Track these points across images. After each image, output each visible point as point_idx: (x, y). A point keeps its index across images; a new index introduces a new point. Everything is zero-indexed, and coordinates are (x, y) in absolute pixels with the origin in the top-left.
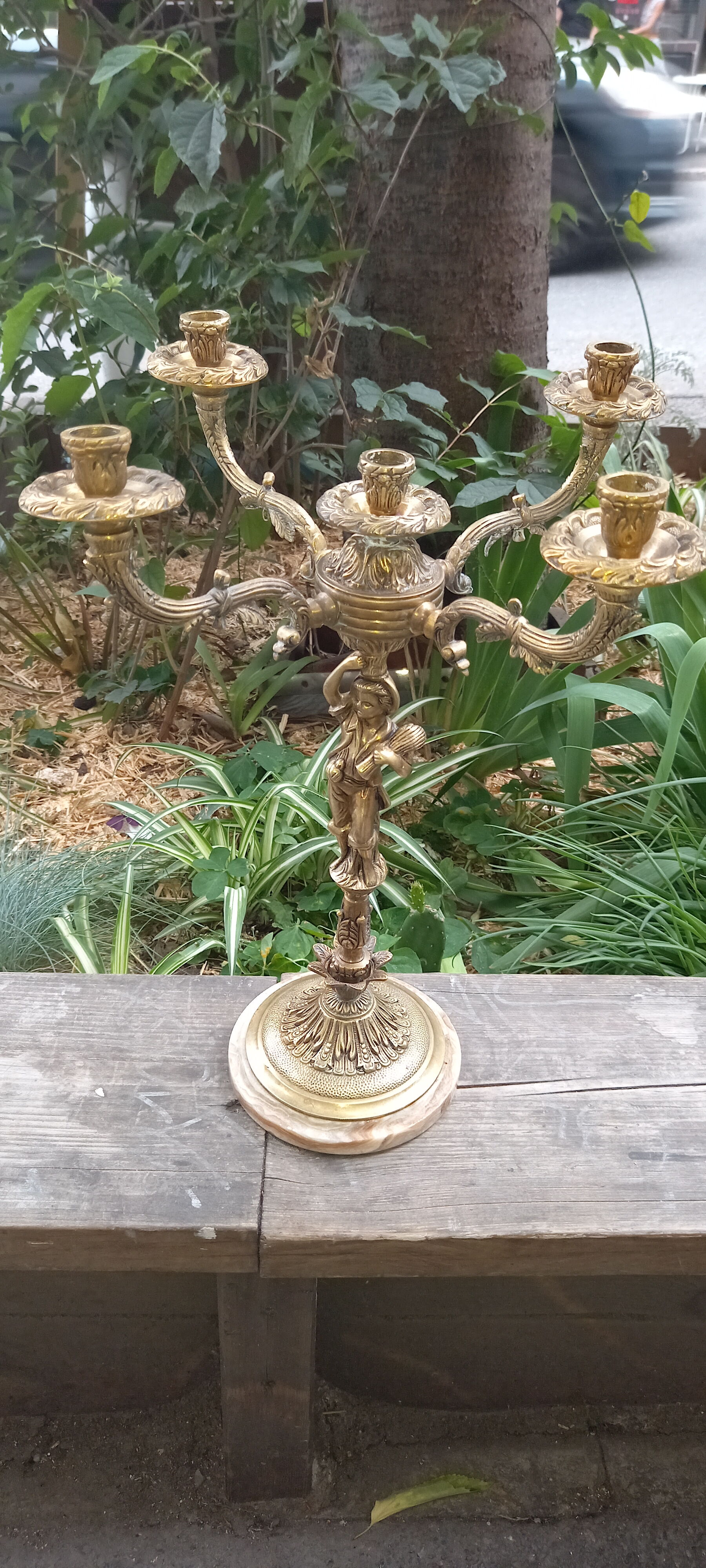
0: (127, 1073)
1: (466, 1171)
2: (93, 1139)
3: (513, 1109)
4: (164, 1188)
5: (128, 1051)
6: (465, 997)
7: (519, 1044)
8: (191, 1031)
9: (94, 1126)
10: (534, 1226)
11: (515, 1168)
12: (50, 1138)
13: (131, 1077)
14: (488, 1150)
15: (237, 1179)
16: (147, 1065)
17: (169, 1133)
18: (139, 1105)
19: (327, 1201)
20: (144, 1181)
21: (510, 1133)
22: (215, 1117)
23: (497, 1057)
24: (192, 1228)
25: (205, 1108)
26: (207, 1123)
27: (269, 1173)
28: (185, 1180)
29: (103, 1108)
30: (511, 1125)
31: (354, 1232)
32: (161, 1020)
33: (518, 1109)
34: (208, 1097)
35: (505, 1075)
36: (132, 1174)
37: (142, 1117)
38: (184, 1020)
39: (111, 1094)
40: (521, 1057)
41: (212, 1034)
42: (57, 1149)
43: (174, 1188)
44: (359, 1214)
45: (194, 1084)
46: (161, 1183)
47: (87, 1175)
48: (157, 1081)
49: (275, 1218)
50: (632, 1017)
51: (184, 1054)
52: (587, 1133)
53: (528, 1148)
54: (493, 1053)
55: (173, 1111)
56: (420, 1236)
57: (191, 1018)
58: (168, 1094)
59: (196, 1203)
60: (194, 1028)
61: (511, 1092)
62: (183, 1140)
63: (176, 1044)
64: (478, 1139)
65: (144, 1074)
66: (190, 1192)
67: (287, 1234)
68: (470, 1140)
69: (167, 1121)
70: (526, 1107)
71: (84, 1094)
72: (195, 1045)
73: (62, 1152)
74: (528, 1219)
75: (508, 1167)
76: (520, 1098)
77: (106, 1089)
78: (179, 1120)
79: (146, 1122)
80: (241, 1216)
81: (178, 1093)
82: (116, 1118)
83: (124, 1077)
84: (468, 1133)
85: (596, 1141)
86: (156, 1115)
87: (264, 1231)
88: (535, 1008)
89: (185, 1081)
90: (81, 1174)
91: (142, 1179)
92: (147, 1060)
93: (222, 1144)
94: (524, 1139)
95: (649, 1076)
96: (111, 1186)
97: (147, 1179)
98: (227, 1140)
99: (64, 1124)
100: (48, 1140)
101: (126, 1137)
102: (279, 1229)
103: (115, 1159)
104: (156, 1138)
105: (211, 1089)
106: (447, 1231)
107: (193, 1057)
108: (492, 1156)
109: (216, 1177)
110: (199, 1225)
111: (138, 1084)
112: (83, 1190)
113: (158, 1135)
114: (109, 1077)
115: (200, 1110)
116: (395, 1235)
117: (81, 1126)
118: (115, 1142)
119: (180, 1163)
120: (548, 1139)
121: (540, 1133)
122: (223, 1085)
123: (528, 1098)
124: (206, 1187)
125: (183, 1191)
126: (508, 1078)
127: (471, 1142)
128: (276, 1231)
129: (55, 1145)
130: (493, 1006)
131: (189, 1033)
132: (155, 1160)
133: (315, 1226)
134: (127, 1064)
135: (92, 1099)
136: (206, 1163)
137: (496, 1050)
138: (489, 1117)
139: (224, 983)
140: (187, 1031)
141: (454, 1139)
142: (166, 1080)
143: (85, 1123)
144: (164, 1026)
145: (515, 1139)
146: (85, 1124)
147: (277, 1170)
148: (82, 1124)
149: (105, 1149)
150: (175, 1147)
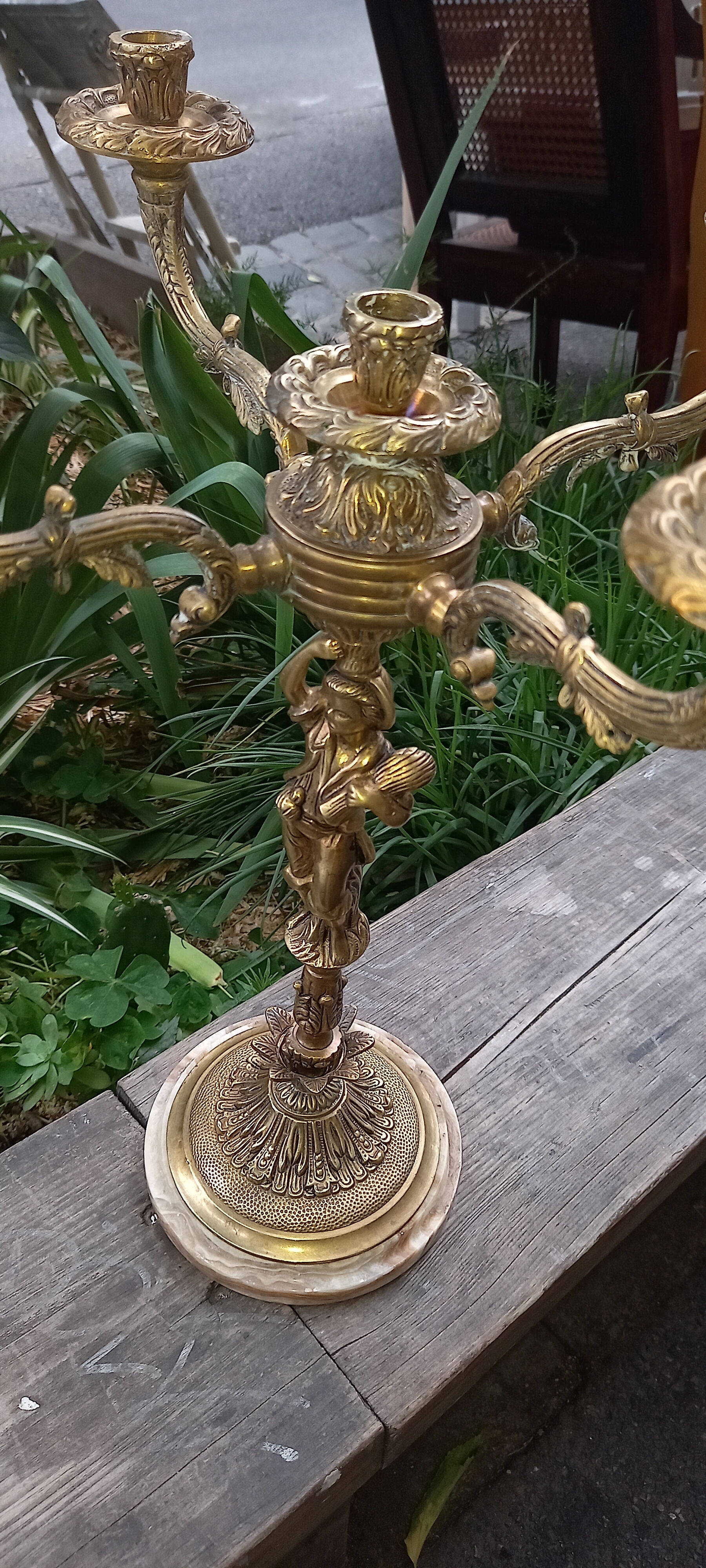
0: (40, 1351)
1: (516, 1186)
2: (80, 1477)
3: (496, 1083)
4: (233, 1468)
5: (12, 1319)
7: (438, 1006)
8: (72, 1231)
9: (63, 1458)
10: (623, 1198)
11: (553, 1147)
12: (19, 1523)
13: (50, 1352)
14: (514, 1146)
15: (307, 1383)
16: (58, 1319)
17: (171, 1389)
18: (97, 1382)
19: (421, 1329)
20: (201, 1480)
21: (516, 1111)
22: (205, 1325)
23: (432, 1035)
24: (314, 1489)
25: (184, 1321)
26: (205, 1340)
27: (330, 1346)
28: (247, 1436)
29: (52, 1423)
30: (510, 1102)
31: (476, 1343)
32: (17, 1244)
33: (500, 1080)
34: (175, 1305)
35: (457, 1050)
36: (177, 1483)
37: (117, 1396)
38: (47, 1223)
39: (46, 1396)
40: (452, 1019)
41: (101, 1218)
42: (42, 1531)
43: (244, 1456)
44: (464, 1318)
45: (141, 1301)
46: (224, 1464)
47: (118, 1532)
48: (91, 1330)
49: (386, 1396)
50: (504, 911)
51: (92, 1269)
52: (578, 1063)
53: (545, 1116)
54: (424, 1033)
55: (149, 1357)
56: (539, 1293)
57: (54, 1214)
58: (121, 1338)
59: (288, 1455)
60: (70, 1225)
61: (480, 1065)
62: (196, 1384)
63: (68, 1264)
64: (496, 1141)
65: (65, 1335)
66: (267, 1447)
67: (415, 1403)
69: (154, 1376)
70: (506, 1072)
71: (8, 1425)
72: (93, 1247)
73: (53, 1530)
74: (612, 1194)
75: (547, 1151)
76: (491, 1066)
77: (33, 1393)
78: (167, 1363)
79: (128, 1397)
80: (353, 1427)
81: (132, 1327)
82: (84, 1424)
83: (40, 1360)
84: (482, 1140)
85: (591, 1065)
86: (132, 1378)
87: (389, 1422)
88: (417, 956)
89: (126, 1306)
90: (109, 1538)
91: (194, 1479)
92: (51, 1313)
93: (248, 1353)
94: (534, 1109)
95: (571, 968)
96: (164, 1521)
97: (202, 1474)
98: (250, 1343)
99: (19, 1488)
100: (17, 1530)
101: (122, 1439)
102: (401, 1406)
103: (135, 1482)
104: (161, 1410)
105: (168, 1292)
106: (558, 1267)
107: (107, 1266)
108: (523, 1149)
109: (280, 1401)
110: (317, 1480)
111: (70, 1354)
112: (133, 1559)
113: (160, 1403)
114: (19, 1375)
115: (181, 1329)
116: (517, 1311)
117: (46, 1472)
118: (114, 1458)
119: (219, 1420)
120: (552, 1094)
121: (540, 1092)
122: (179, 1276)
123: (499, 1061)
124: (282, 1425)
125: (260, 1453)
126: (463, 1052)
127: (492, 1149)
128: (402, 1411)
129: (35, 1529)
131: (71, 1236)
132: (187, 1441)
133: (434, 1370)
134: (29, 1340)
135: (25, 1422)
136: (253, 1394)
137: (424, 1027)
139: (51, 1138)
140: (64, 1237)
141: (474, 1157)
142: (102, 1321)
143: (49, 1462)
144: (28, 1251)
145: (526, 1115)
146: (49, 1464)
147: (337, 1335)
148: (44, 1468)
149: (110, 1477)
150: (197, 1402)
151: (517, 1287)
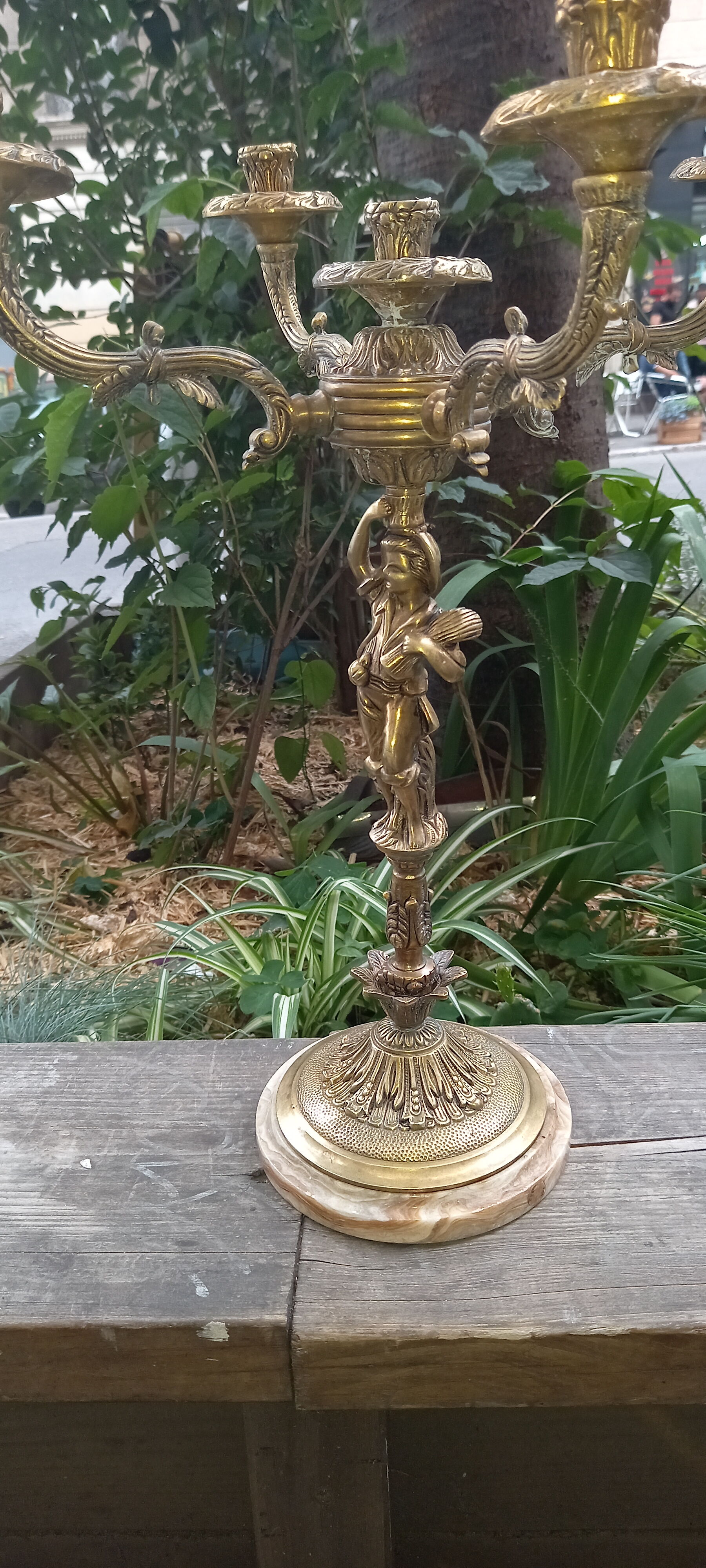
0: (124, 1142)
1: (585, 1247)
2: (70, 1218)
3: (644, 1170)
4: (160, 1273)
5: (128, 1118)
6: (568, 1048)
7: (645, 1097)
8: (212, 1095)
9: (74, 1201)
10: (691, 1316)
11: (655, 1241)
12: (14, 1217)
13: (128, 1146)
14: (614, 1221)
15: (261, 1261)
16: (151, 1133)
17: (173, 1208)
18: (136, 1176)
19: (388, 1288)
20: (133, 1266)
21: (643, 1199)
22: (235, 1188)
23: (617, 1112)
24: (195, 1323)
25: (224, 1178)
26: (225, 1195)
27: (306, 1253)
28: (189, 1263)
29: (88, 1181)
30: (644, 1190)
31: (426, 1329)
32: (175, 1085)
33: (651, 1170)
34: (227, 1166)
35: (631, 1131)
36: (118, 1257)
37: (137, 1191)
38: (204, 1084)
39: (99, 1166)
40: (649, 1111)
41: (237, 1098)
42: (21, 1229)
43: (174, 1273)
44: (434, 1304)
45: (210, 1152)
46: (157, 1268)
47: (56, 1259)
48: (161, 1149)
49: (313, 1310)
51: (201, 1119)
53: (671, 1216)
54: (610, 1108)
55: (181, 1183)
56: (523, 1332)
57: (213, 1082)
58: (176, 1163)
59: (201, 1291)
60: (216, 1092)
61: (639, 1150)
62: (190, 1216)
63: (192, 1109)
64: (599, 1208)
65: (146, 1142)
66: (194, 1278)
67: (330, 1331)
68: (587, 1208)
69: (171, 1195)
70: (663, 1168)
71: (65, 1167)
72: (216, 1109)
73: (26, 1233)
74: (681, 1307)
75: (643, 1240)
76: (652, 1157)
77: (96, 1160)
78: (186, 1193)
79: (143, 1196)
80: (264, 1306)
81: (188, 1162)
82: (104, 1192)
83: (119, 1147)
84: (585, 1201)
86: (157, 1187)
87: (296, 1327)
88: (663, 1058)
89: (199, 1149)
90: (48, 1258)
91: (129, 1264)
92: (152, 1128)
93: (244, 1219)
94: (664, 1206)
96: (87, 1272)
97: (137, 1264)
98: (249, 1215)
99: (35, 1201)
100: (10, 1220)
101: (115, 1214)
102: (318, 1324)
103: (97, 1240)
104: (154, 1214)
105: (232, 1156)
106: (563, 1324)
107: (212, 1122)
108: (619, 1227)
109: (232, 1259)
110: (204, 1318)
111: (138, 1153)
112: (48, 1278)
113: (158, 1211)
114: (100, 1146)
115: (215, 1180)
116: (487, 1330)
117: (56, 1202)
118: (99, 1220)
119: (182, 1243)
120: (697, 1205)
121: (685, 1198)
122: (249, 1152)
123: (664, 1157)
124: (217, 1272)
125: (185, 1277)
126: (634, 1135)
127: (589, 1212)
128: (314, 1328)
129: (19, 1226)
130: (606, 1056)
131: (209, 1097)
132: (150, 1240)
133: (369, 1319)
134: (125, 1133)
135: (74, 1171)
136: (219, 1242)
137: (615, 1104)
138: (612, 1181)
139: (258, 1045)
140: (207, 1095)
141: (565, 1208)
142: (175, 1148)
143: (63, 1199)
144: (179, 1092)
145: (651, 1207)
146: (63, 1200)
147: (318, 1250)
148: (58, 1200)
149: (85, 1229)
150: (180, 1224)
151: (504, 1314)
